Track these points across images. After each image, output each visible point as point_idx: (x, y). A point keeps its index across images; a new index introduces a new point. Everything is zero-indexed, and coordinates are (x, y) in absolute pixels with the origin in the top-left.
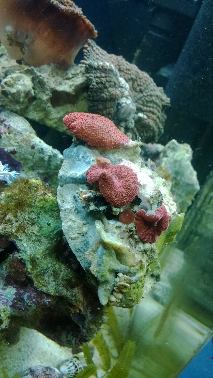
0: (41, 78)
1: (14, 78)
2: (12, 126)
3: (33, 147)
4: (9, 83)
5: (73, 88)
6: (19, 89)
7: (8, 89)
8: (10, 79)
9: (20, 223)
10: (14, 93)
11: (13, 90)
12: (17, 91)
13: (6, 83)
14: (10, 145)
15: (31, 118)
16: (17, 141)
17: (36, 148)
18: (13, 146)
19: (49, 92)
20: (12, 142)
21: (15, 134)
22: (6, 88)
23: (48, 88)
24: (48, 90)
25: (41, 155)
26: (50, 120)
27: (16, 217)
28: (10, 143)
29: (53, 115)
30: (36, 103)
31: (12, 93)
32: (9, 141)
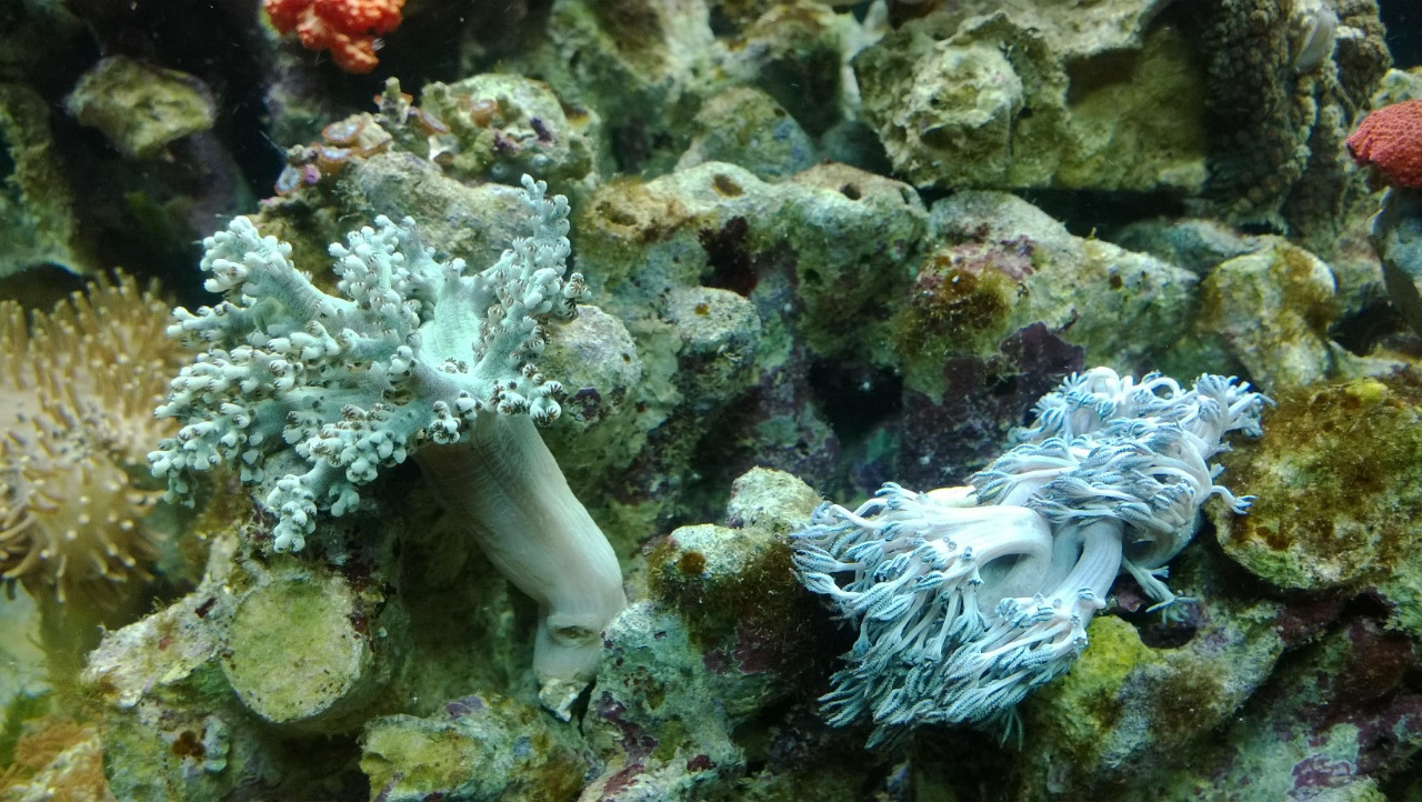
0: (1037, 36)
1: (953, 74)
2: (1031, 238)
3: (1115, 282)
4: (944, 97)
5: (1134, 26)
6: (999, 105)
7: (951, 119)
8: (941, 82)
9: (1379, 528)
10: (983, 126)
11: (977, 116)
12: (994, 114)
13: (934, 102)
14: (1053, 303)
15: (1027, 185)
16: (1067, 281)
17: (1124, 279)
18: (1063, 302)
19: (1060, 74)
20: (1055, 291)
21: (1053, 263)
22: (946, 118)
23: (1054, 59)
24: (1056, 69)
25: (1144, 296)
26: (1080, 165)
27: (1360, 518)
28: (1052, 299)
29: (1086, 143)
30: (1034, 127)
31: (976, 126)
32: (1047, 295)
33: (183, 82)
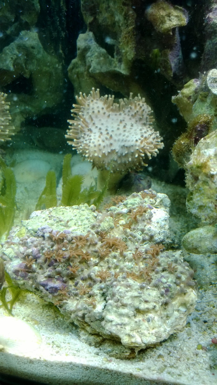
33: (180, 10)
